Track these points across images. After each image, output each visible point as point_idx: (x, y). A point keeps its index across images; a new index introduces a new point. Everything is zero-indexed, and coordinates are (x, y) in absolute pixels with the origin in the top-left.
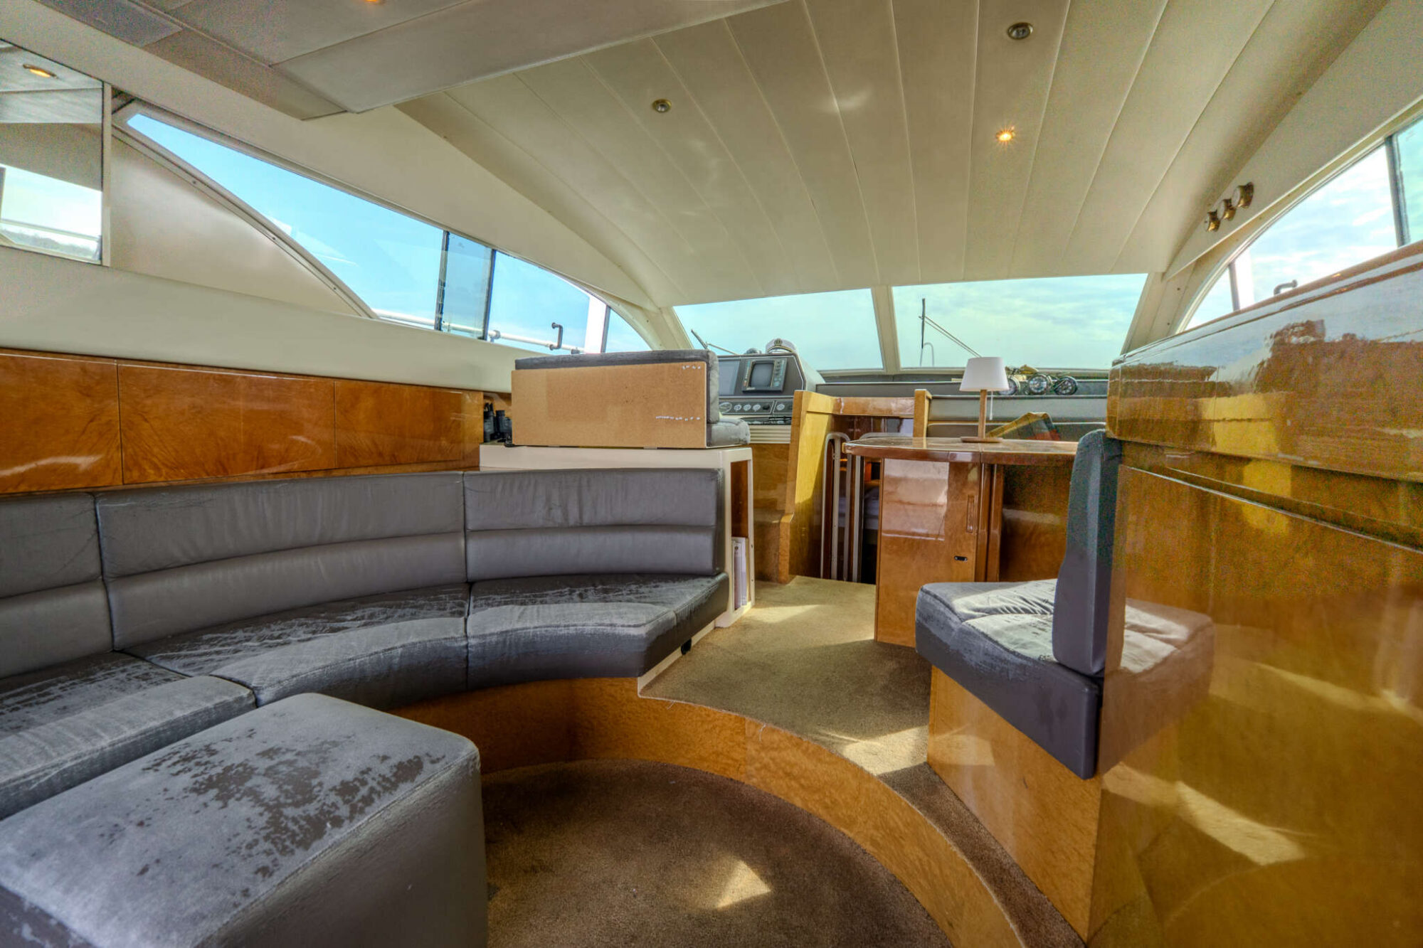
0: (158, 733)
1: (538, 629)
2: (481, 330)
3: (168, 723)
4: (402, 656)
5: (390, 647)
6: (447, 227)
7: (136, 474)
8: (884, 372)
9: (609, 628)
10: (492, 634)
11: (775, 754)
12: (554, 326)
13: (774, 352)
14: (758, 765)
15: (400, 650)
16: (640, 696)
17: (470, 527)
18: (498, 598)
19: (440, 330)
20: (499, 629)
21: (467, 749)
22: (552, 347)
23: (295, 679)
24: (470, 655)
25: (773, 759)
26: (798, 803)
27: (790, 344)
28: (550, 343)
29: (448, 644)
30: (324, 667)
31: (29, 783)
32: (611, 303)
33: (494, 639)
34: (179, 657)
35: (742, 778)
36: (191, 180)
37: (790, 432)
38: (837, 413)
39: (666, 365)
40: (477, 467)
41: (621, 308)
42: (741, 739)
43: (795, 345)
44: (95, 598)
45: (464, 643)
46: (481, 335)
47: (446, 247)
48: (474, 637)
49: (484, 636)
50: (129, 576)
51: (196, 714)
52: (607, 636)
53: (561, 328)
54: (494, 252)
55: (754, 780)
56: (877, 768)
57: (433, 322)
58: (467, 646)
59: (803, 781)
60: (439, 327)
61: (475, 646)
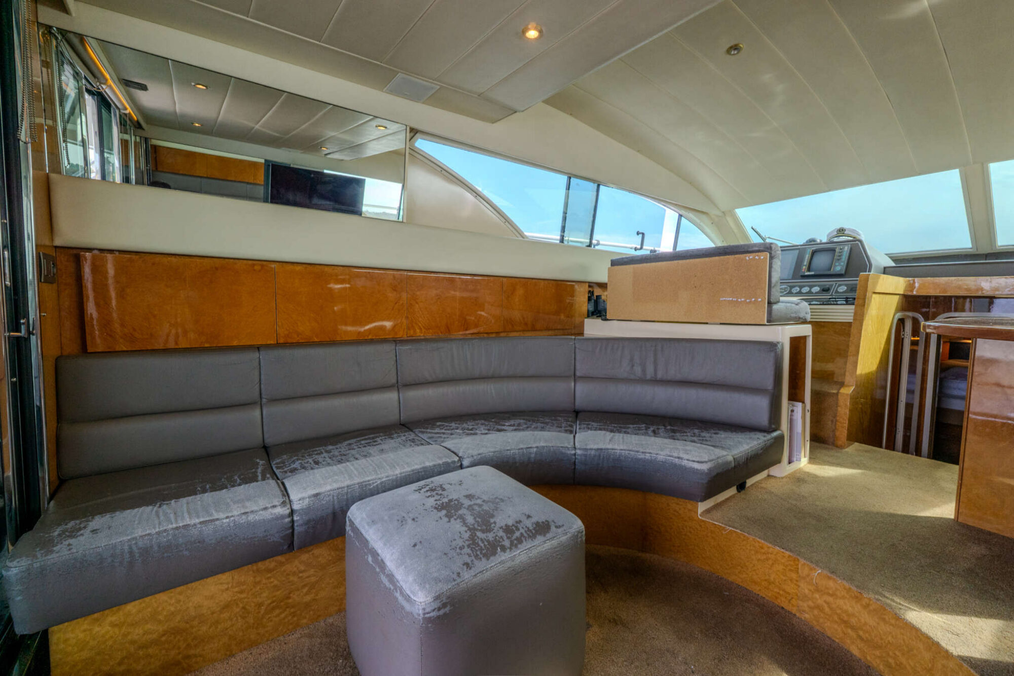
0: (419, 472)
1: (623, 451)
2: (588, 241)
3: (424, 468)
4: (536, 453)
5: (530, 446)
6: (569, 174)
7: (412, 332)
8: (974, 251)
9: (677, 460)
10: (591, 449)
11: (831, 599)
12: (638, 233)
13: (836, 240)
14: (810, 603)
15: (535, 450)
16: (700, 518)
17: (578, 374)
18: (595, 424)
19: (563, 242)
20: (596, 447)
21: (577, 525)
22: (636, 249)
23: (480, 456)
24: (577, 461)
25: (828, 603)
26: (855, 651)
27: (853, 231)
28: (634, 246)
29: (563, 451)
30: (494, 452)
31: (370, 485)
32: (683, 212)
33: (593, 452)
34: (427, 432)
35: (794, 611)
37: (853, 311)
38: (910, 293)
39: (731, 257)
40: (582, 334)
41: (691, 215)
42: (794, 576)
43: (860, 232)
44: (392, 396)
45: (573, 452)
46: (588, 244)
47: (568, 188)
48: (580, 449)
49: (586, 450)
50: (408, 385)
51: (435, 466)
52: (675, 466)
53: (643, 234)
54: (599, 186)
55: (807, 616)
57: (559, 237)
58: (575, 454)
59: (861, 633)
60: (562, 241)
61: (580, 455)
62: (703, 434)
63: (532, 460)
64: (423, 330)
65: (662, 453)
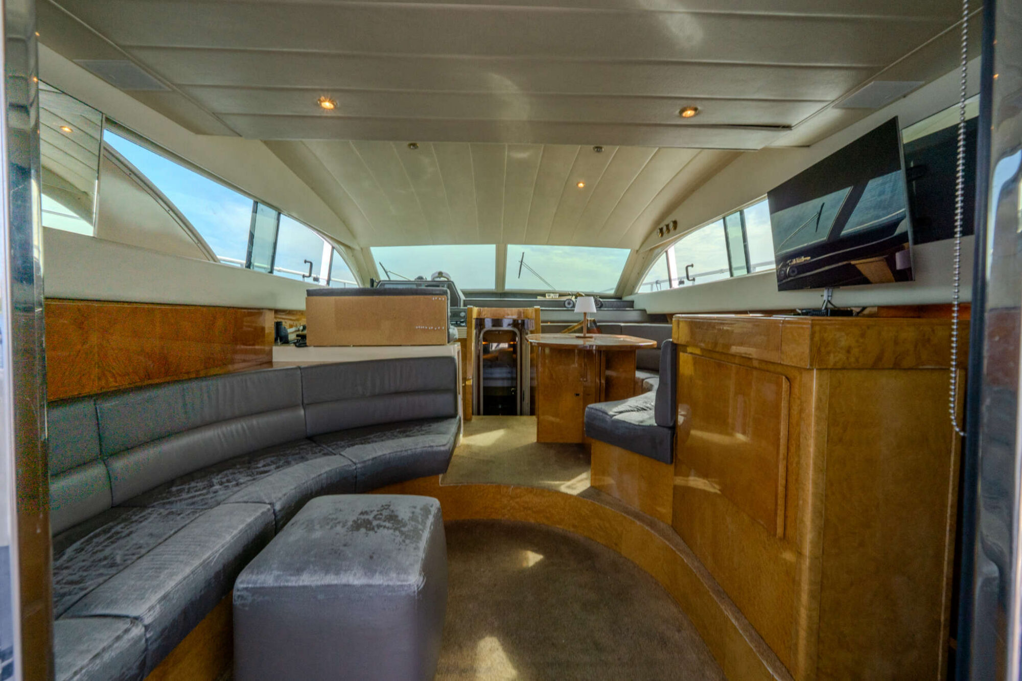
0: (246, 531)
1: (392, 454)
2: (269, 267)
3: (247, 525)
4: (327, 478)
5: (319, 473)
6: (255, 197)
8: (496, 291)
9: (430, 448)
10: (369, 460)
11: (518, 500)
12: (306, 262)
13: (438, 279)
14: (509, 508)
15: (325, 475)
16: (440, 485)
19: (250, 268)
20: (371, 457)
22: (304, 276)
23: (286, 497)
24: (358, 474)
25: (517, 503)
26: (532, 521)
27: (447, 274)
28: (302, 273)
29: (347, 469)
30: (295, 488)
32: (336, 245)
33: (370, 462)
35: (500, 517)
36: (128, 172)
37: (466, 331)
38: (479, 317)
39: (422, 297)
42: (499, 497)
43: (451, 276)
45: (354, 467)
46: (269, 270)
47: (255, 211)
48: (359, 463)
49: (365, 462)
50: (117, 453)
51: (256, 519)
52: (428, 453)
53: (311, 264)
54: (279, 214)
55: (507, 516)
56: (575, 492)
57: (244, 262)
58: (356, 469)
59: (534, 509)
60: (249, 265)
61: (361, 468)
62: (423, 428)
63: (324, 486)
64: (119, 378)
65: (418, 447)
